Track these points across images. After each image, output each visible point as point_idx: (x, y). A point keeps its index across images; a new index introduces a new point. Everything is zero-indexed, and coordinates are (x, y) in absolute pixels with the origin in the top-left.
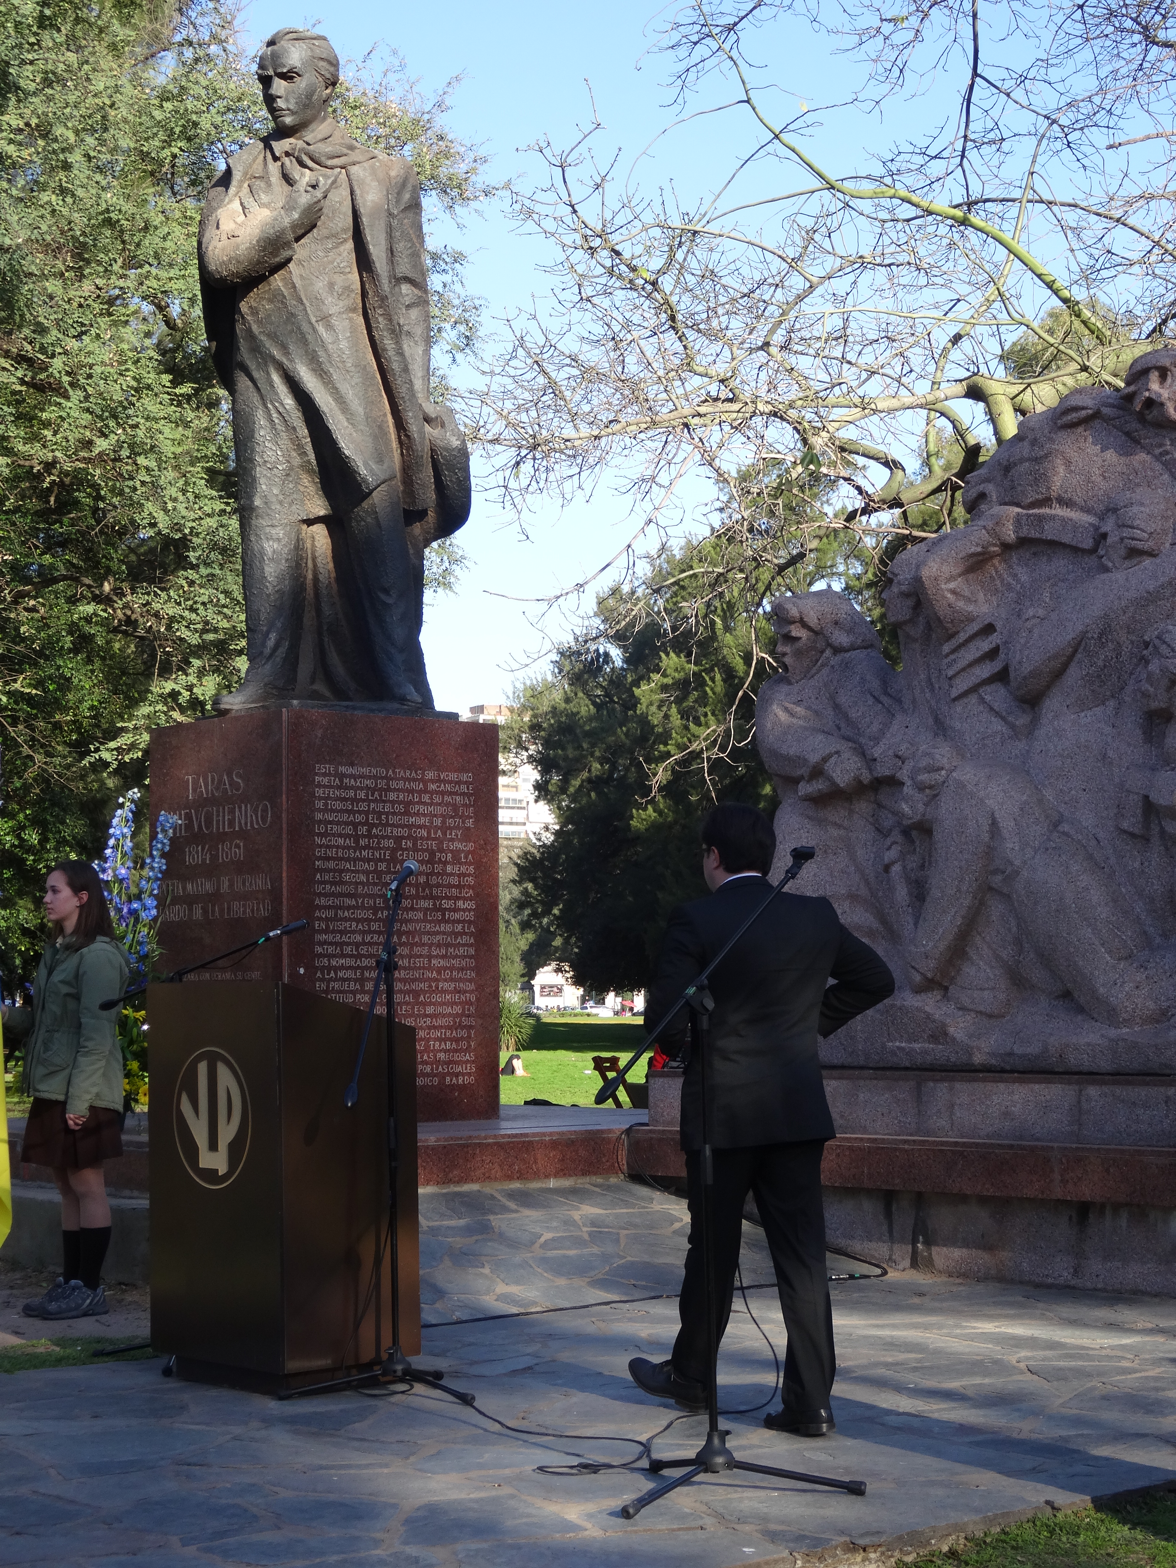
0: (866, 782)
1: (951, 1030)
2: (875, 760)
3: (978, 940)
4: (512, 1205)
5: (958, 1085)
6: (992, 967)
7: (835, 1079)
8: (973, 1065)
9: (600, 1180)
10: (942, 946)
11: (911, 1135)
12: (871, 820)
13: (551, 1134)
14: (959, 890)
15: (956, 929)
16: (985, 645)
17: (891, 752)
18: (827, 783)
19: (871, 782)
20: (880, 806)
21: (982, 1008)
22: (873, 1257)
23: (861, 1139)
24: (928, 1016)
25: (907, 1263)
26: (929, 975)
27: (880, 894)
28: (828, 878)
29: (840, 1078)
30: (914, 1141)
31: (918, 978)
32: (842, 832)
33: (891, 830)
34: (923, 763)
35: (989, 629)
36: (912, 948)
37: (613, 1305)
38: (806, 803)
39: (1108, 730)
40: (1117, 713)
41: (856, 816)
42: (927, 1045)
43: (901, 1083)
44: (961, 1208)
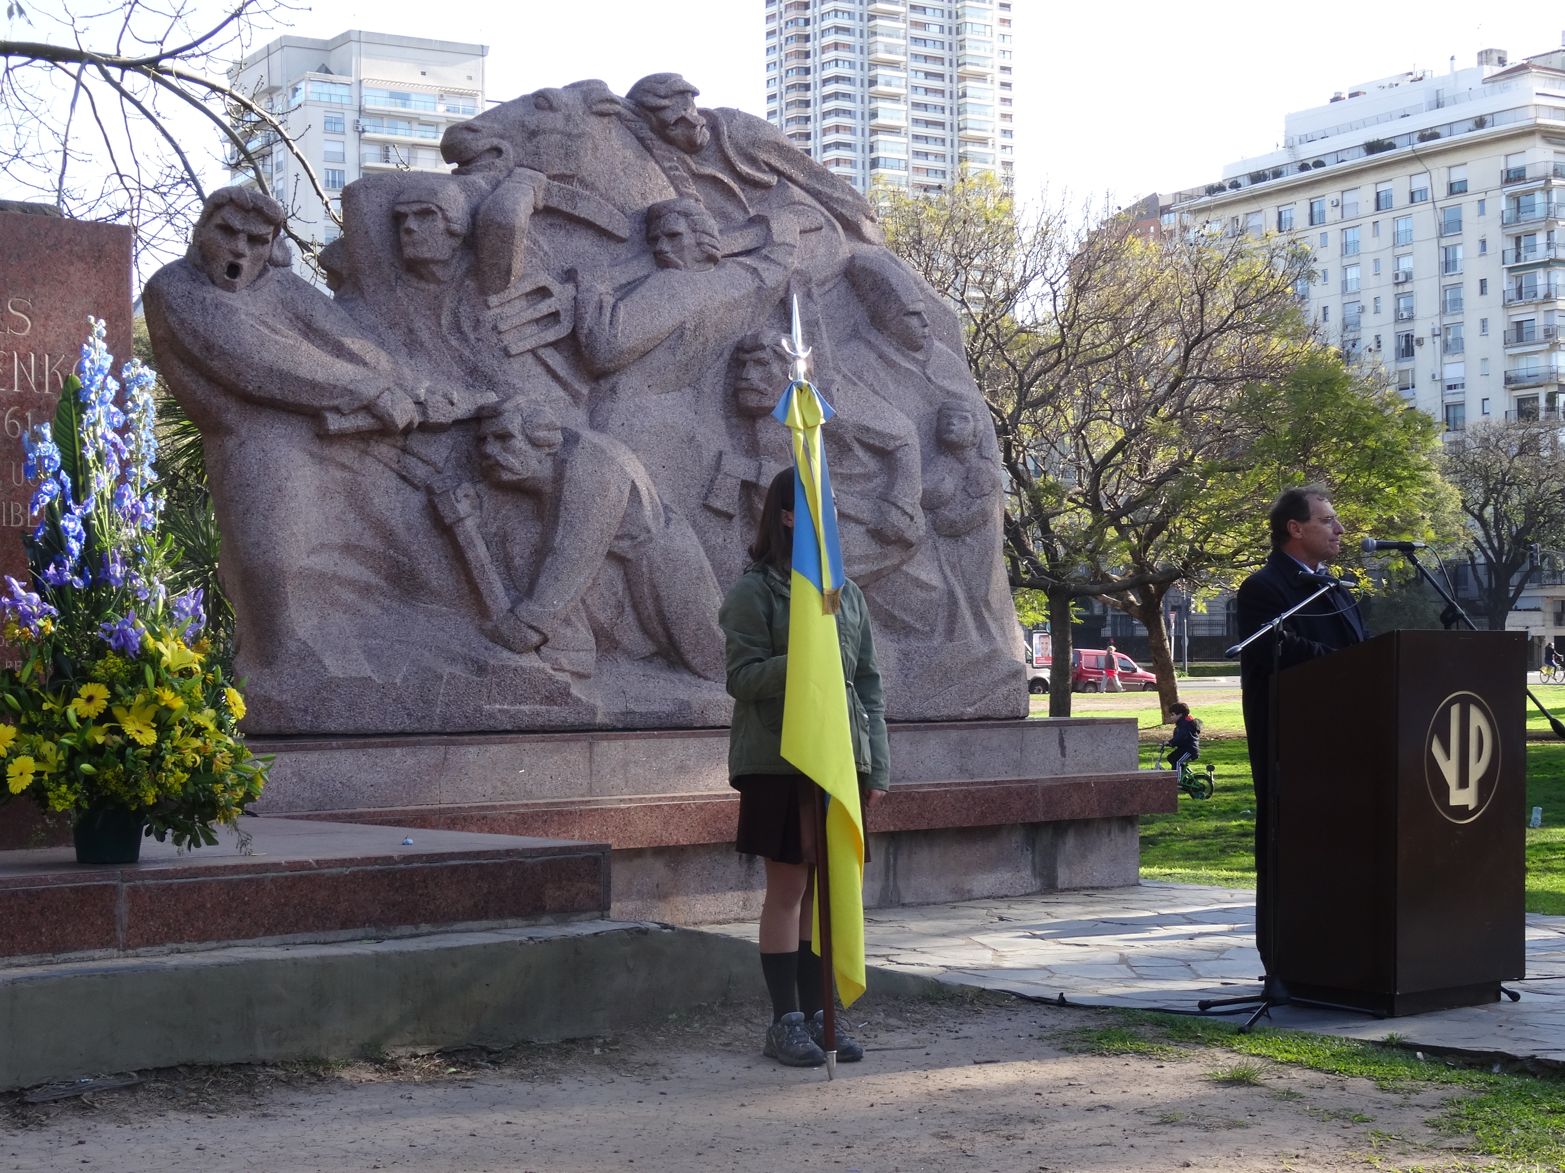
1: (574, 691)
2: (421, 403)
5: (633, 743)
11: (584, 796)
16: (545, 307)
18: (372, 420)
20: (406, 452)
21: (580, 669)
35: (543, 292)
39: (691, 415)
40: (697, 401)
41: (369, 460)
42: (537, 707)
43: (572, 744)
44: (637, 862)
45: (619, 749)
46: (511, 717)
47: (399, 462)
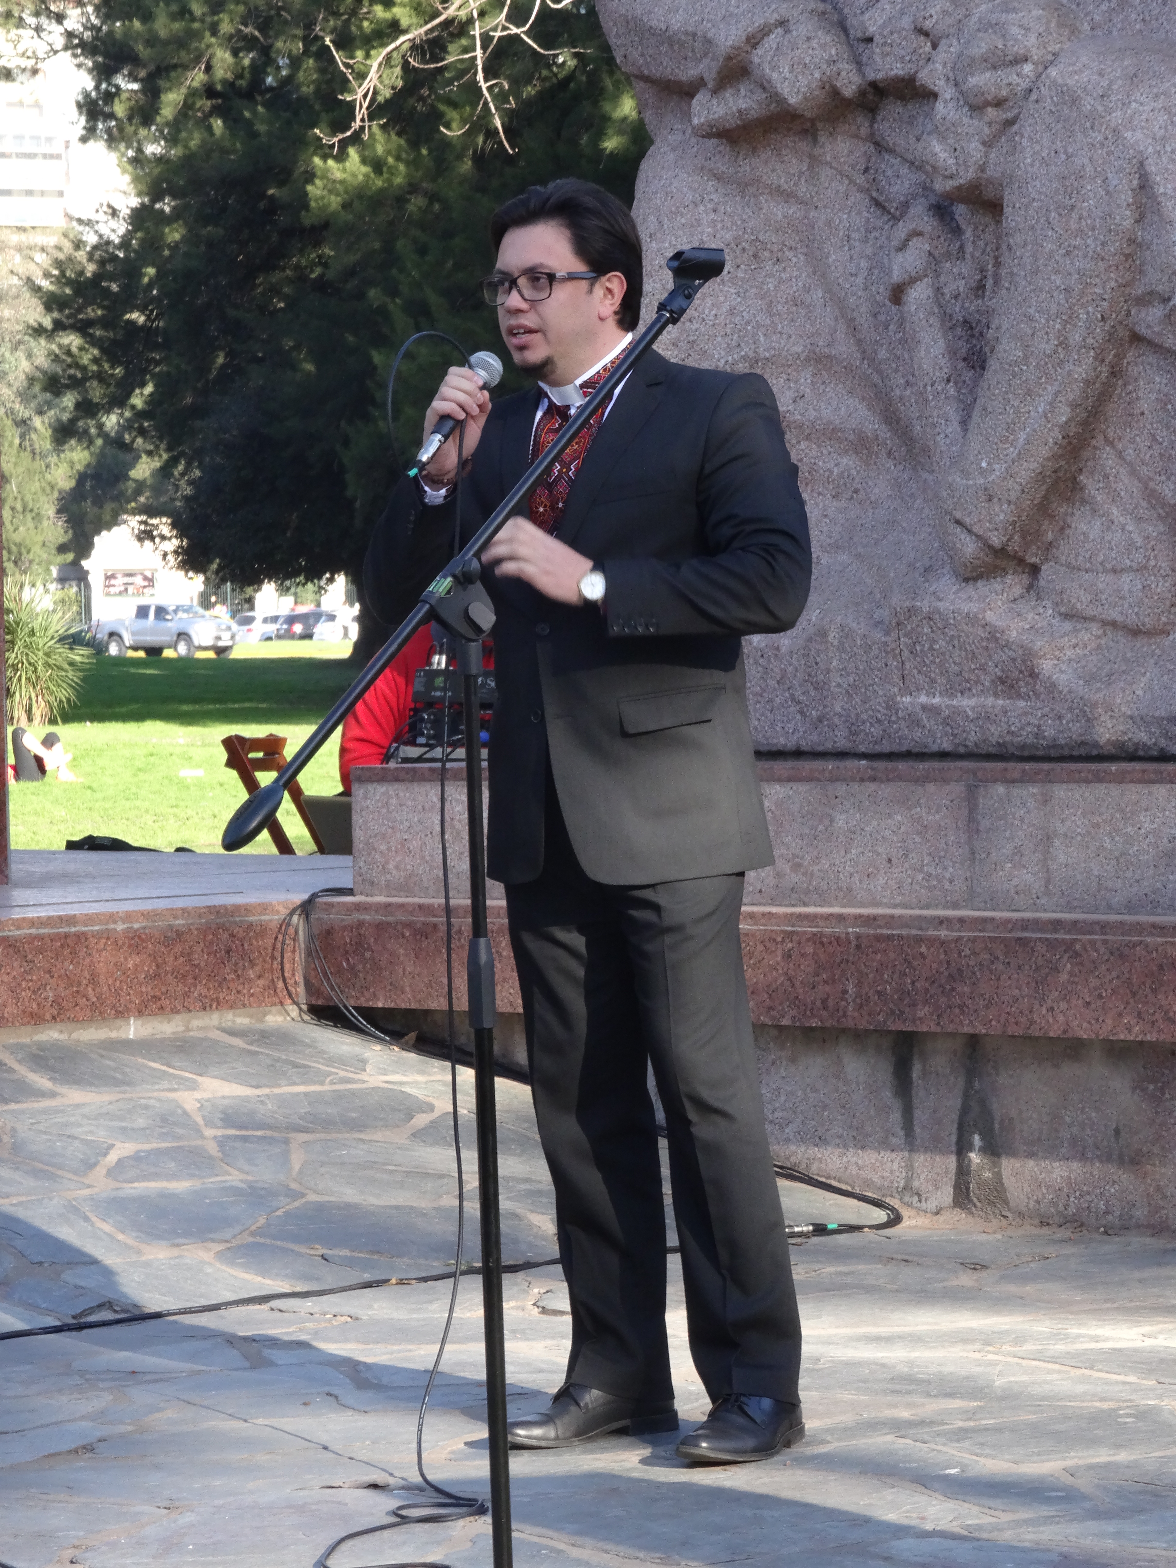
0: (849, 91)
1: (1046, 666)
2: (870, 40)
3: (1107, 458)
4: (42, 1081)
5: (1061, 792)
6: (1139, 520)
7: (779, 780)
8: (1096, 745)
9: (241, 1020)
10: (1026, 471)
11: (955, 906)
12: (861, 180)
13: (128, 917)
14: (1063, 344)
15: (1057, 434)
17: (906, 22)
18: (760, 96)
19: (862, 93)
20: (880, 147)
21: (1114, 614)
22: (868, 1183)
23: (841, 918)
24: (994, 636)
25: (946, 1195)
26: (996, 541)
27: (883, 353)
28: (763, 318)
29: (789, 780)
30: (961, 920)
31: (969, 547)
32: (793, 210)
33: (905, 206)
34: (981, 47)
36: (957, 479)
37: (276, 1303)
38: (714, 141)
41: (825, 173)
42: (990, 701)
43: (931, 787)
44: (1069, 1069)
45: (1031, 804)
46: (945, 722)
47: (866, 170)
